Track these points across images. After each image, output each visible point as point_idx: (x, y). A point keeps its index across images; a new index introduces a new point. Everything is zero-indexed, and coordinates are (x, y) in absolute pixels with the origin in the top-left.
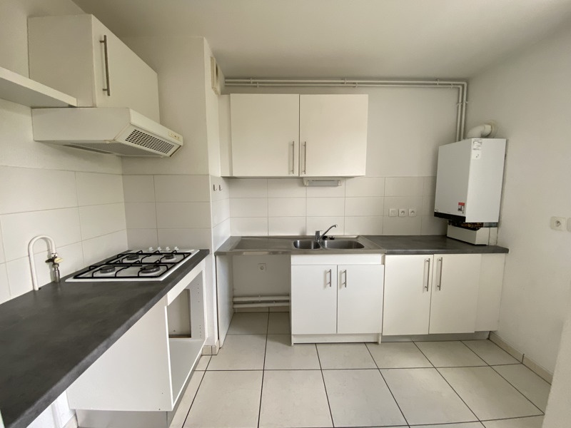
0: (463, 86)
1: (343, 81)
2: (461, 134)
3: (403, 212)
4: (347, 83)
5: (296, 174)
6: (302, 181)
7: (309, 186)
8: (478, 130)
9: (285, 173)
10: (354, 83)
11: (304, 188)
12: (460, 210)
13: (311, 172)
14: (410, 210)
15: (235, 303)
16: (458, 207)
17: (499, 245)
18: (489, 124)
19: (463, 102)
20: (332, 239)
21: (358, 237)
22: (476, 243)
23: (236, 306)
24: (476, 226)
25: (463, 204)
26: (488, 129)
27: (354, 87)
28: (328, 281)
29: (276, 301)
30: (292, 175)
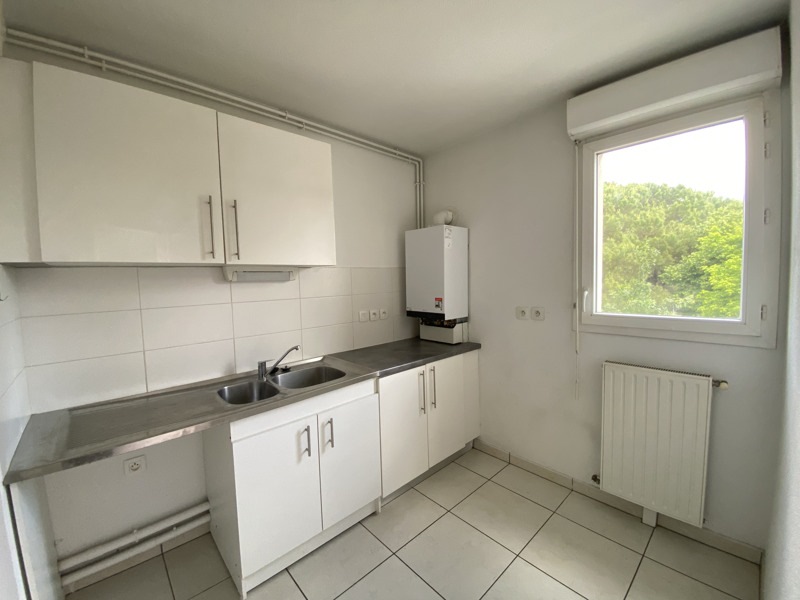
0: (419, 163)
1: (284, 114)
2: (421, 219)
3: (374, 314)
4: (289, 119)
5: (219, 260)
6: (221, 273)
7: (238, 282)
8: (442, 217)
9: (196, 258)
10: (301, 123)
11: (227, 286)
12: (437, 306)
13: (249, 258)
14: (382, 311)
15: (64, 574)
16: (435, 303)
17: (471, 340)
18: (450, 211)
19: (420, 182)
20: (286, 370)
21: (324, 357)
22: (455, 342)
23: (70, 580)
24: (452, 324)
25: (440, 300)
26: (450, 216)
27: (300, 128)
28: (305, 446)
29: (178, 525)
30: (209, 260)
